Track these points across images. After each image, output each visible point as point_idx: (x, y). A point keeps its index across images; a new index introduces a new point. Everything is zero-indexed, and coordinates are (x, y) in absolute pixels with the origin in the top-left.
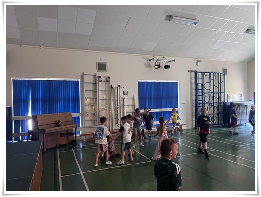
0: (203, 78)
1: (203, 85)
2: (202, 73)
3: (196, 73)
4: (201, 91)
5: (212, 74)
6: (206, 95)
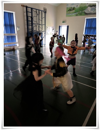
1: (32, 18)
2: (31, 8)
3: (27, 7)
5: (38, 11)
6: (34, 25)
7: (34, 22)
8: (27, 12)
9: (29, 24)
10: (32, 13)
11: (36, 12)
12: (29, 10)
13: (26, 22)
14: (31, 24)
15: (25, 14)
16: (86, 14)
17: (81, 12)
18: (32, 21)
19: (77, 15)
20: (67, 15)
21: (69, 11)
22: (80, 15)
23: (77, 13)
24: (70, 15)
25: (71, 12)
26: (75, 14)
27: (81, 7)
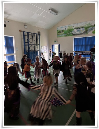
1: (28, 40)
3: (24, 32)
5: (33, 34)
6: (30, 45)
7: (30, 43)
8: (24, 35)
9: (26, 45)
10: (28, 36)
11: (32, 35)
12: (26, 34)
13: (23, 43)
14: (27, 45)
15: (23, 37)
16: (73, 35)
17: (69, 33)
18: (28, 43)
19: (66, 36)
20: (58, 36)
21: (59, 32)
22: (69, 35)
23: (66, 34)
24: (61, 36)
25: (61, 33)
27: (68, 30)
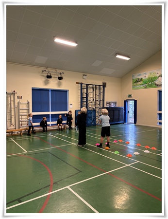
0: (87, 89)
1: (87, 94)
2: (87, 84)
3: (81, 84)
4: (85, 99)
7: (89, 99)
8: (81, 88)
9: (83, 101)
11: (93, 88)
16: (158, 86)
19: (146, 87)
20: (133, 87)
21: (135, 82)
22: (150, 87)
25: (138, 84)
26: (144, 85)
27: (149, 78)
